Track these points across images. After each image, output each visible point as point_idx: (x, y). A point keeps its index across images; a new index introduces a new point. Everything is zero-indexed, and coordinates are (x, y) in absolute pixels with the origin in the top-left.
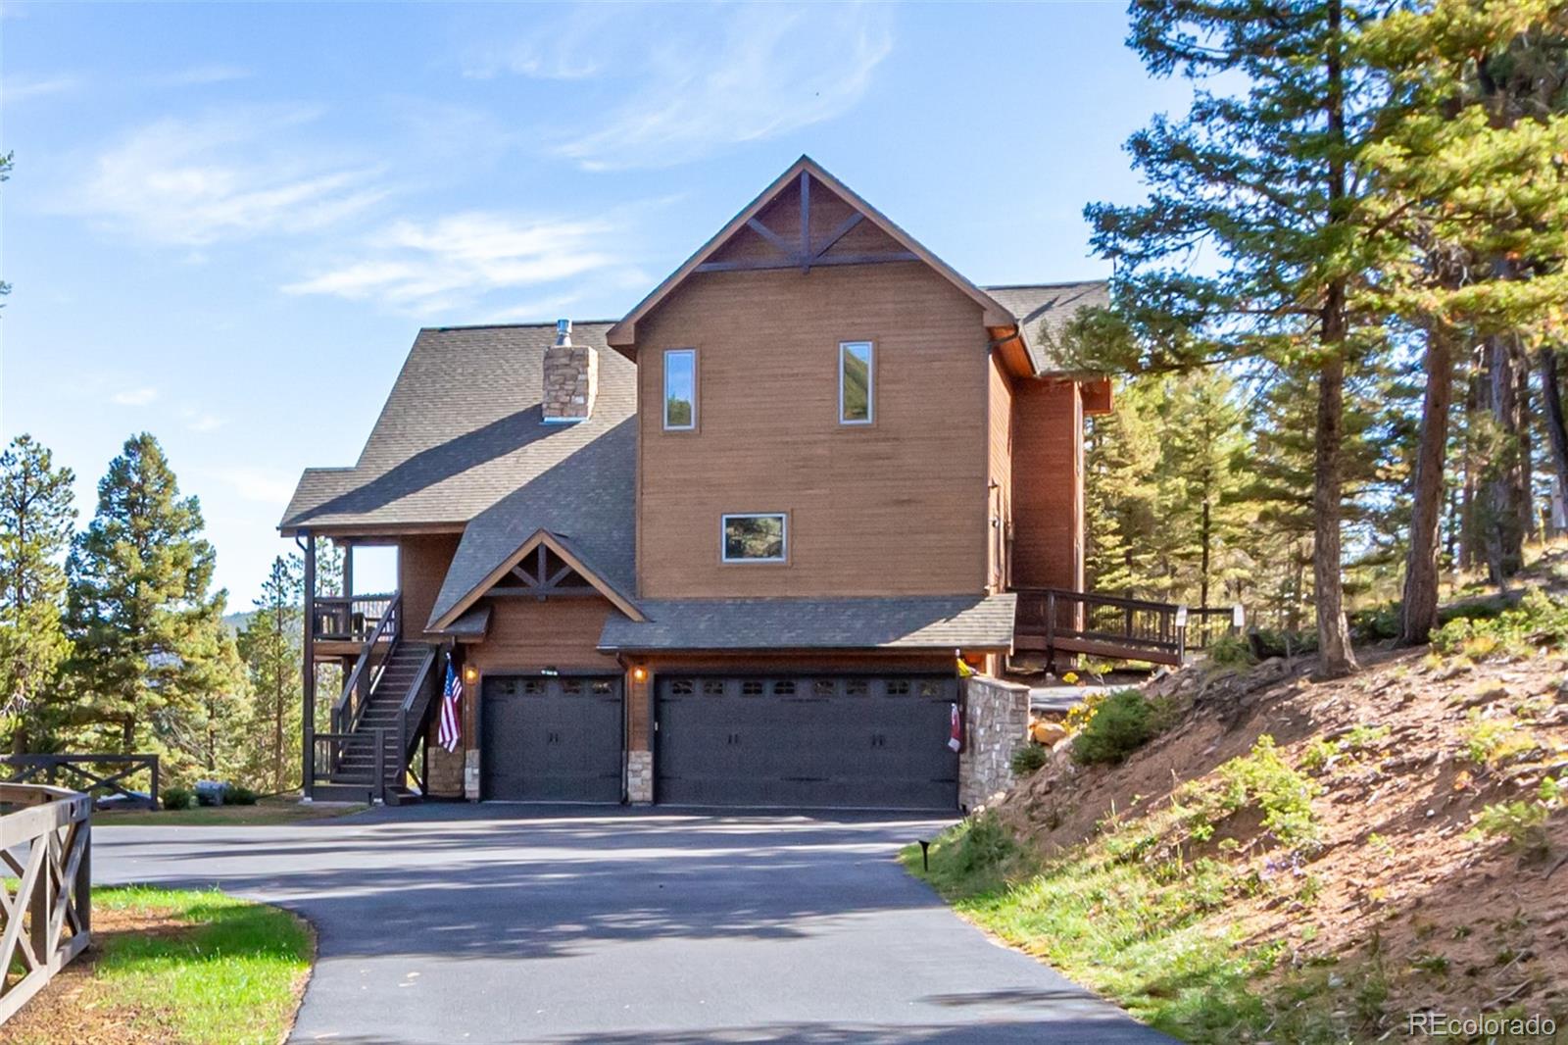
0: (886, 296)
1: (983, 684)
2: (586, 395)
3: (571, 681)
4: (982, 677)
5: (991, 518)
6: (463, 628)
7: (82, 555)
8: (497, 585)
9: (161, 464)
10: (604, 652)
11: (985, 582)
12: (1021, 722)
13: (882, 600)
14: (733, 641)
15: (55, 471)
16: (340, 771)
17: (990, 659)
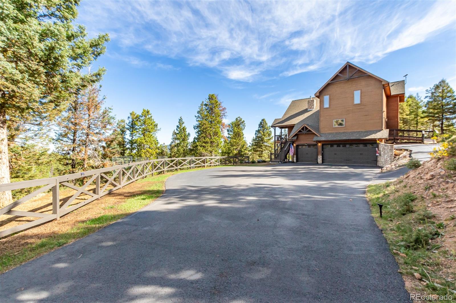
0: (363, 83)
1: (382, 144)
2: (314, 106)
3: (309, 146)
4: (382, 143)
5: (383, 117)
6: (293, 138)
7: (257, 133)
8: (298, 132)
9: (266, 122)
10: (314, 141)
11: (382, 127)
12: (392, 151)
13: (362, 131)
14: (335, 139)
15: (242, 121)
16: (276, 158)
17: (383, 140)
